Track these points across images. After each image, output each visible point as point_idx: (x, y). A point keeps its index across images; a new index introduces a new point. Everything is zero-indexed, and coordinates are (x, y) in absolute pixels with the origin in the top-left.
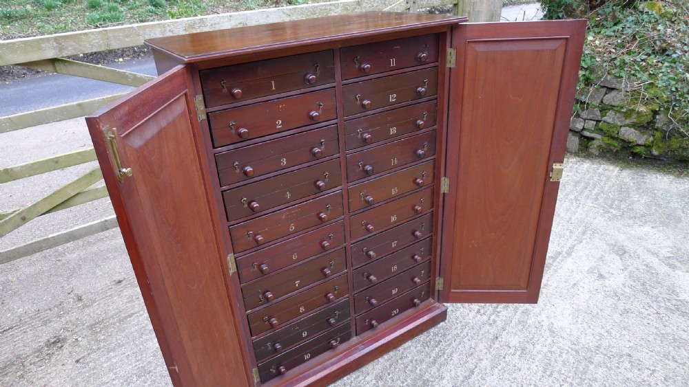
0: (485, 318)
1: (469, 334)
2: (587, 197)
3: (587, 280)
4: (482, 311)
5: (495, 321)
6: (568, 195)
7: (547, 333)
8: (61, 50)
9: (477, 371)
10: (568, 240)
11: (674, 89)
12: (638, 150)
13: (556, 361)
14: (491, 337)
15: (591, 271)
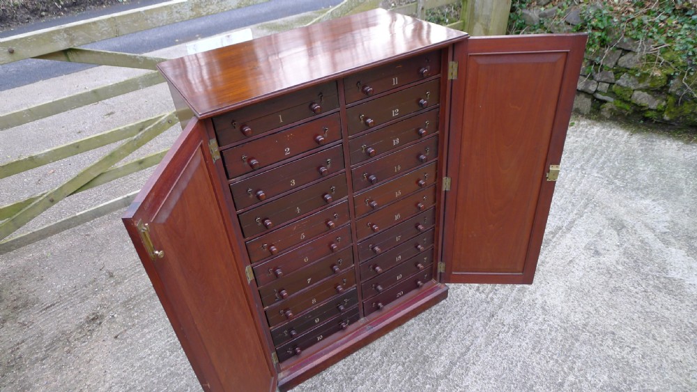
0: (483, 296)
1: (468, 312)
2: (594, 166)
3: (583, 257)
4: (481, 289)
5: (492, 299)
6: (574, 163)
7: (540, 311)
8: (72, 40)
9: (472, 348)
10: (569, 214)
11: (690, 53)
12: (649, 114)
13: (545, 339)
14: (488, 315)
15: (587, 248)
